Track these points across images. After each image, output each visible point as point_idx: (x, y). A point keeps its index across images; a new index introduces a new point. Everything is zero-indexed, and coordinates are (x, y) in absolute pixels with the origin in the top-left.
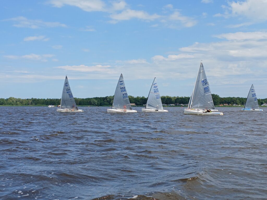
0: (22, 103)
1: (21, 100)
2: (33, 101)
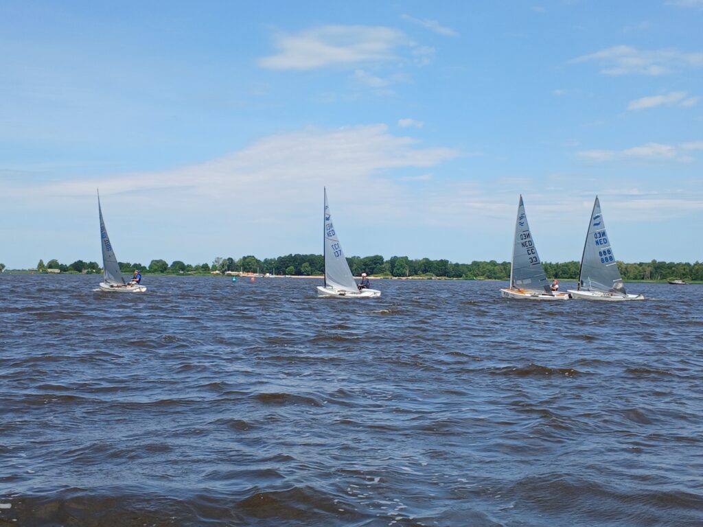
2: (655, 268)
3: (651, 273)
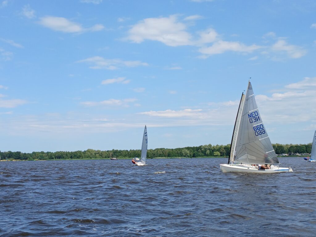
1: (101, 152)
2: (114, 153)
3: (112, 155)
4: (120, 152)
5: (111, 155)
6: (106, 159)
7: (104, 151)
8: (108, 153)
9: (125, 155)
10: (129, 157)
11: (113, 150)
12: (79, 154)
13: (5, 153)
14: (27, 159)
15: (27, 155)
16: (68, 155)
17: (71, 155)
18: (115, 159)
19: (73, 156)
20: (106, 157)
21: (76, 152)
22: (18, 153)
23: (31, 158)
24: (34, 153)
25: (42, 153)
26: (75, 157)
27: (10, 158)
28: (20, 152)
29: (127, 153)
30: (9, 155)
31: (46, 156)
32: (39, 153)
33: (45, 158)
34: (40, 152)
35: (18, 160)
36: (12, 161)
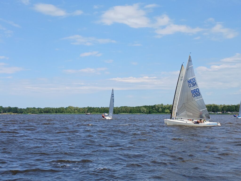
0: (79, 111)
1: (78, 109)
2: (88, 109)
4: (93, 108)
5: (86, 111)
6: (82, 114)
7: (81, 108)
8: (84, 109)
9: (97, 111)
10: (100, 113)
11: (88, 107)
12: (62, 110)
13: (6, 108)
14: (22, 113)
15: (22, 110)
16: (54, 110)
17: (56, 110)
18: (89, 114)
19: (58, 111)
20: (82, 113)
21: (60, 108)
22: (16, 108)
23: (25, 112)
24: (28, 108)
25: (34, 108)
26: (59, 112)
27: (10, 112)
28: (17, 108)
29: (98, 110)
30: (9, 109)
31: (37, 111)
32: (32, 109)
33: (36, 112)
34: (33, 107)
35: (16, 114)
36: (11, 114)
